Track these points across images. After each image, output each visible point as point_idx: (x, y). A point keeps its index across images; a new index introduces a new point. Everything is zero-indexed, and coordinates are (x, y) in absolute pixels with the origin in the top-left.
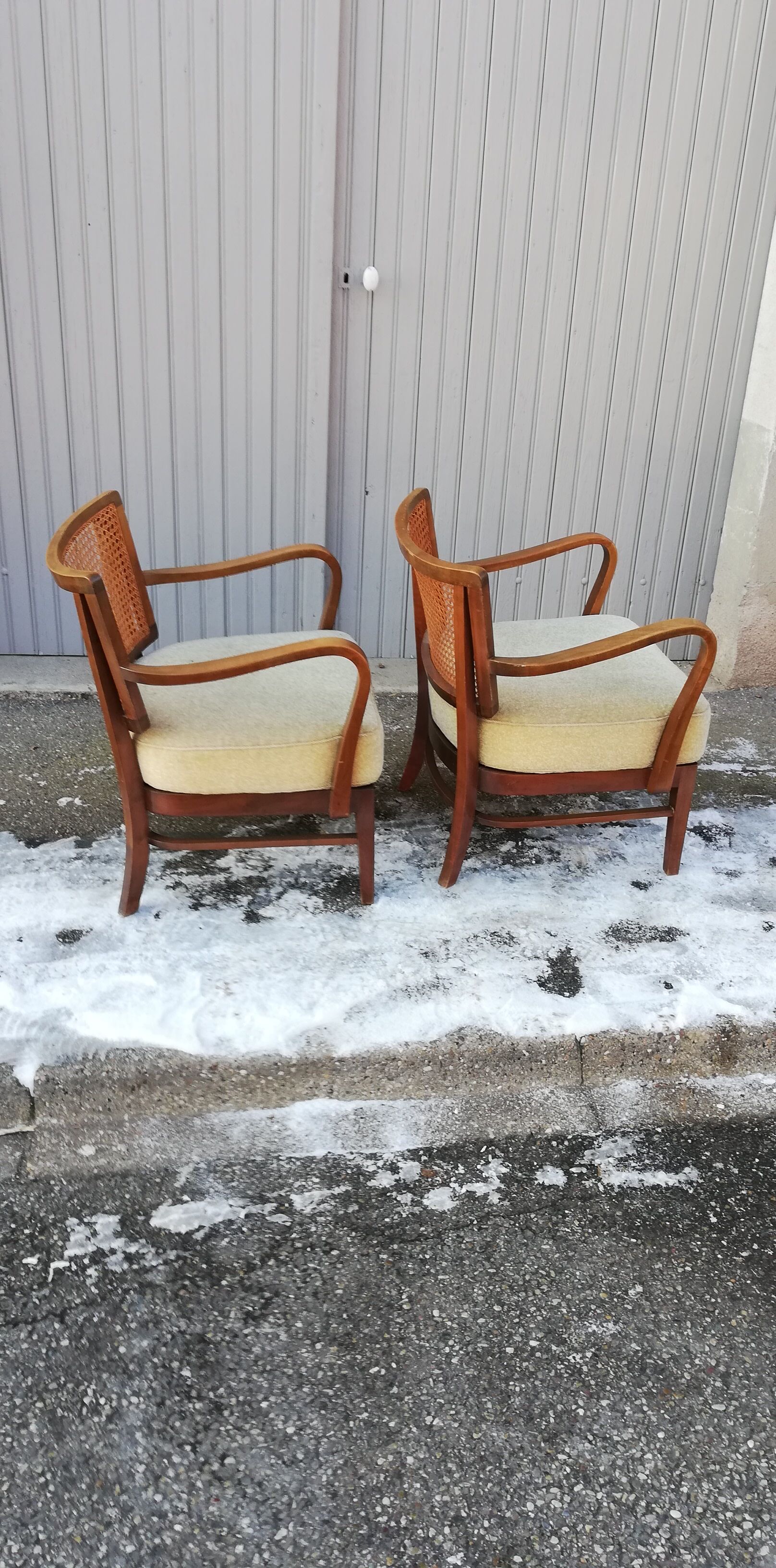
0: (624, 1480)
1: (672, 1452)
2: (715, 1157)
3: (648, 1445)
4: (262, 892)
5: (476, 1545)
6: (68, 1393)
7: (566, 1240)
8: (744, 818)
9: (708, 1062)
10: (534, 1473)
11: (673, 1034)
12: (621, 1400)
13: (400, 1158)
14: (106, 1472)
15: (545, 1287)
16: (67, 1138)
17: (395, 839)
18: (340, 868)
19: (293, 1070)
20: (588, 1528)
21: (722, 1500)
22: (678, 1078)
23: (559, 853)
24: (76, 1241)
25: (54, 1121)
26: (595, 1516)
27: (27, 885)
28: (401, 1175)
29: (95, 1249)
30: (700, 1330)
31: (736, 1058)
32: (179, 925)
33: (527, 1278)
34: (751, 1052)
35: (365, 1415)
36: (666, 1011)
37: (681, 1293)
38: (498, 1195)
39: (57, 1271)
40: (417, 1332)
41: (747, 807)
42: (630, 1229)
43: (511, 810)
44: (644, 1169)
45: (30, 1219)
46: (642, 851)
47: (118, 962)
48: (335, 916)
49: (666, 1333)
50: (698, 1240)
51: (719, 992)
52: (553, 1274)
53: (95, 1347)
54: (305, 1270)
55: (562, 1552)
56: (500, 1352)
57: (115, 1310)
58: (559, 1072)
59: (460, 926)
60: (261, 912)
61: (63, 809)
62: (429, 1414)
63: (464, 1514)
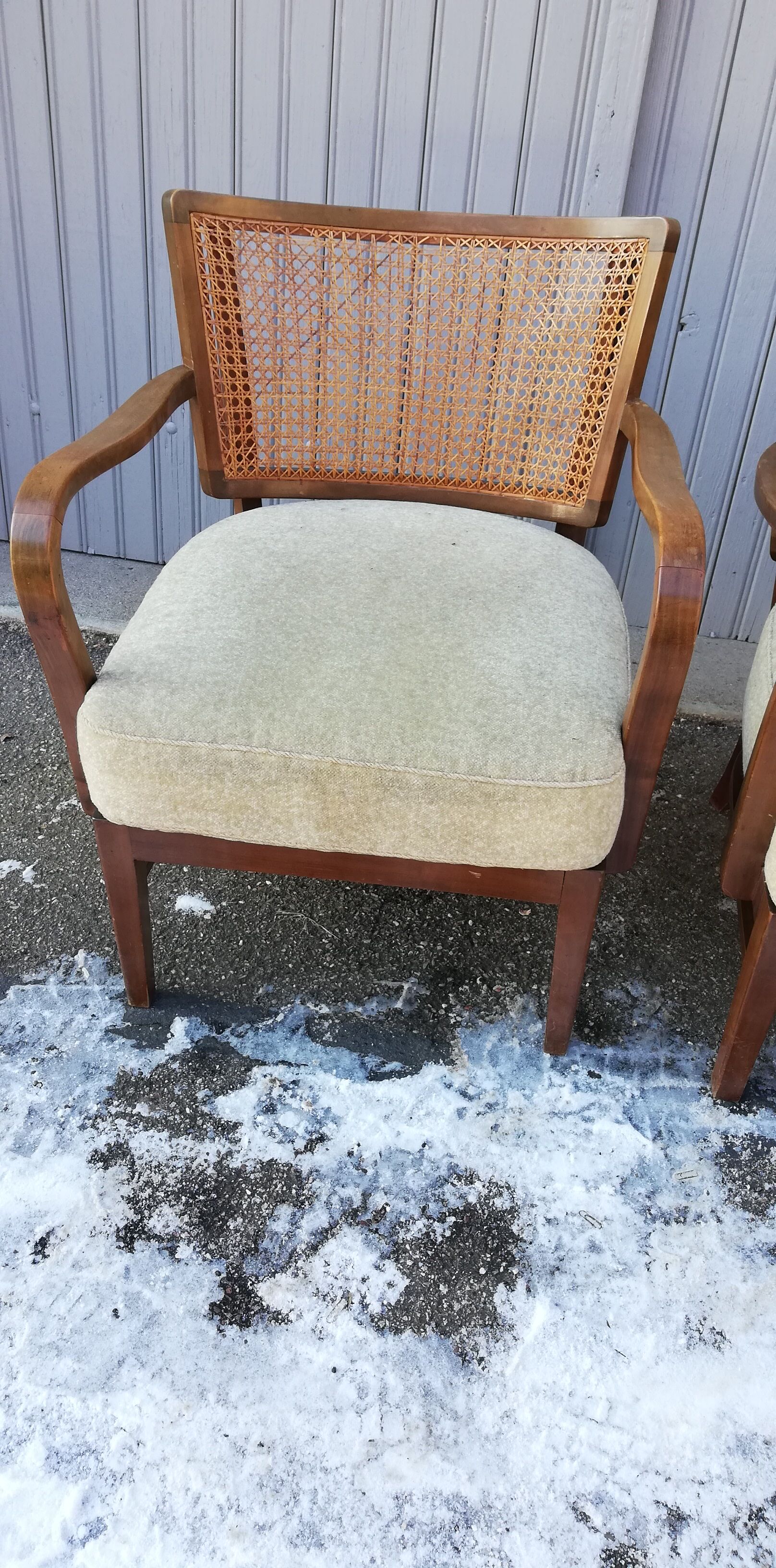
4: (282, 1221)
32: (76, 1293)
48: (422, 1350)
60: (262, 1290)
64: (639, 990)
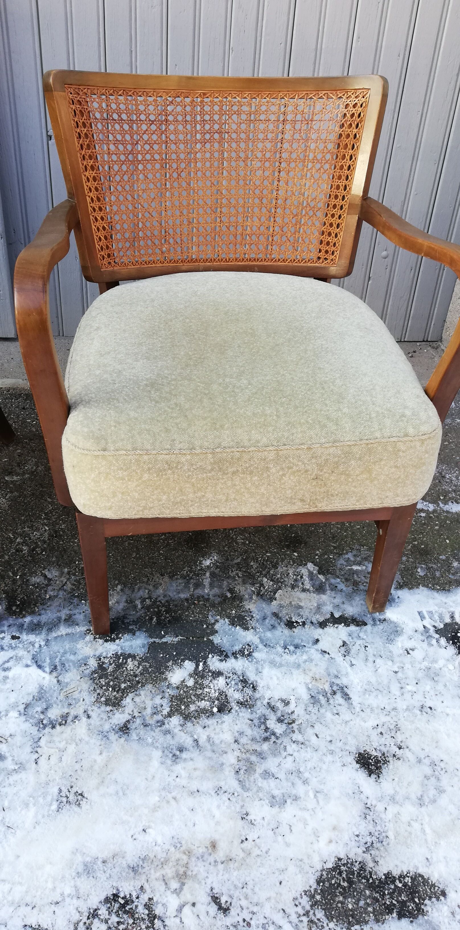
64: (53, 573)
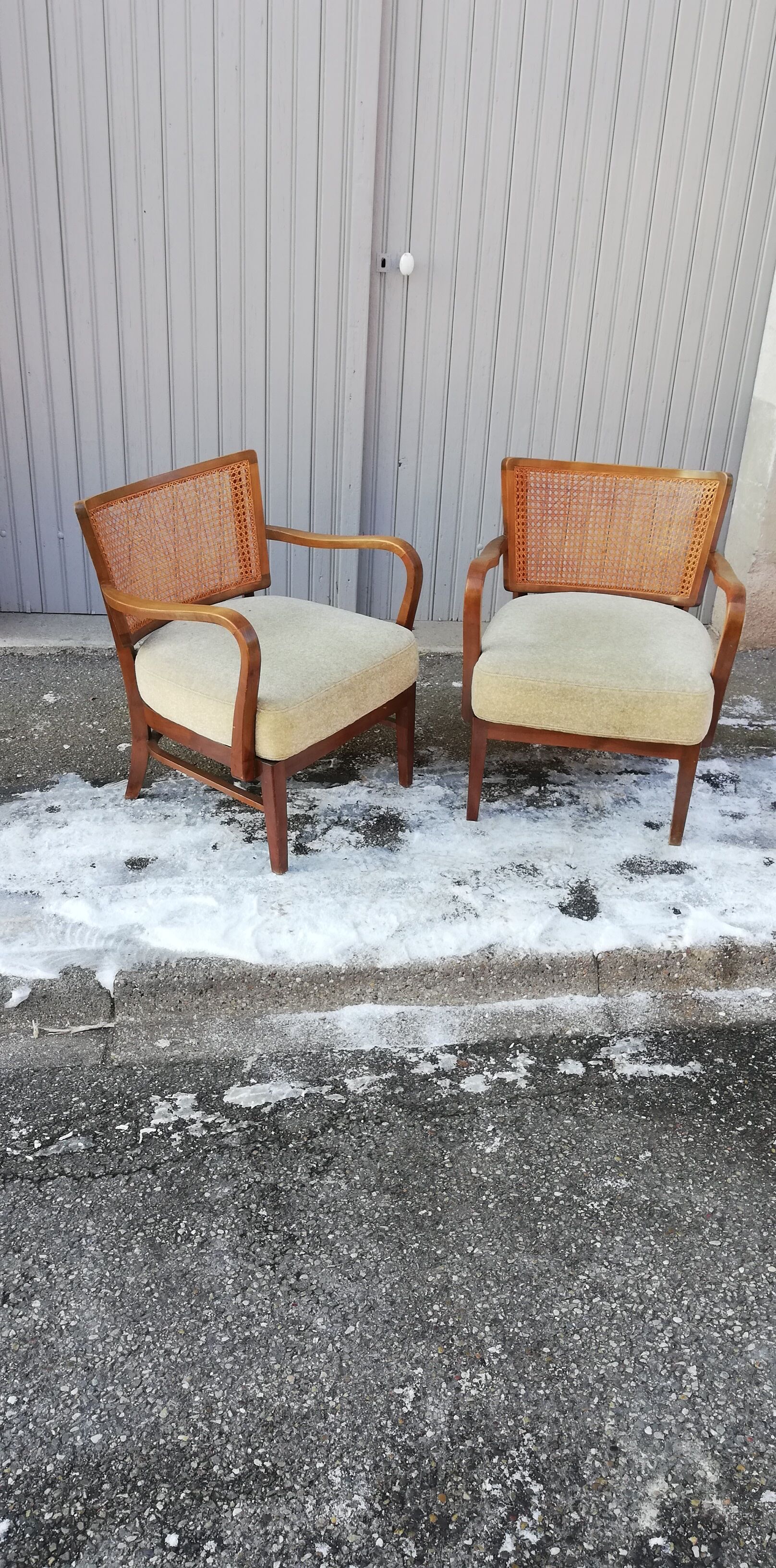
0: (635, 1294)
1: (675, 1275)
2: (716, 1054)
3: (654, 1269)
4: (308, 828)
5: (511, 1339)
6: (164, 1226)
7: (585, 1117)
8: (749, 768)
9: (712, 977)
10: (559, 1288)
11: (680, 951)
12: (632, 1236)
13: (438, 1052)
14: (201, 1284)
15: (567, 1152)
16: (144, 1033)
17: (428, 784)
18: (379, 808)
19: (342, 978)
20: (604, 1329)
21: (717, 1310)
22: (685, 991)
23: (578, 797)
24: (160, 1113)
25: (132, 1019)
26: (610, 1320)
27: (96, 819)
28: (440, 1065)
29: (177, 1119)
30: (700, 1186)
31: (736, 974)
32: (236, 855)
33: (552, 1145)
34: (750, 969)
35: (416, 1245)
36: (674, 932)
37: (685, 1158)
38: (526, 1082)
39: (145, 1135)
40: (458, 1184)
41: (752, 757)
42: (641, 1109)
43: (533, 759)
44: (654, 1062)
45: (118, 1095)
46: (655, 796)
47: (183, 886)
48: (375, 850)
49: (671, 1188)
50: (700, 1117)
51: (722, 917)
52: (574, 1142)
53: (184, 1192)
54: (359, 1137)
55: (583, 1345)
56: (530, 1200)
57: (199, 1165)
58: (578, 984)
59: (488, 859)
60: (308, 845)
61: (122, 754)
62: (470, 1245)
63: (501, 1318)
